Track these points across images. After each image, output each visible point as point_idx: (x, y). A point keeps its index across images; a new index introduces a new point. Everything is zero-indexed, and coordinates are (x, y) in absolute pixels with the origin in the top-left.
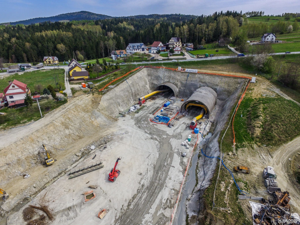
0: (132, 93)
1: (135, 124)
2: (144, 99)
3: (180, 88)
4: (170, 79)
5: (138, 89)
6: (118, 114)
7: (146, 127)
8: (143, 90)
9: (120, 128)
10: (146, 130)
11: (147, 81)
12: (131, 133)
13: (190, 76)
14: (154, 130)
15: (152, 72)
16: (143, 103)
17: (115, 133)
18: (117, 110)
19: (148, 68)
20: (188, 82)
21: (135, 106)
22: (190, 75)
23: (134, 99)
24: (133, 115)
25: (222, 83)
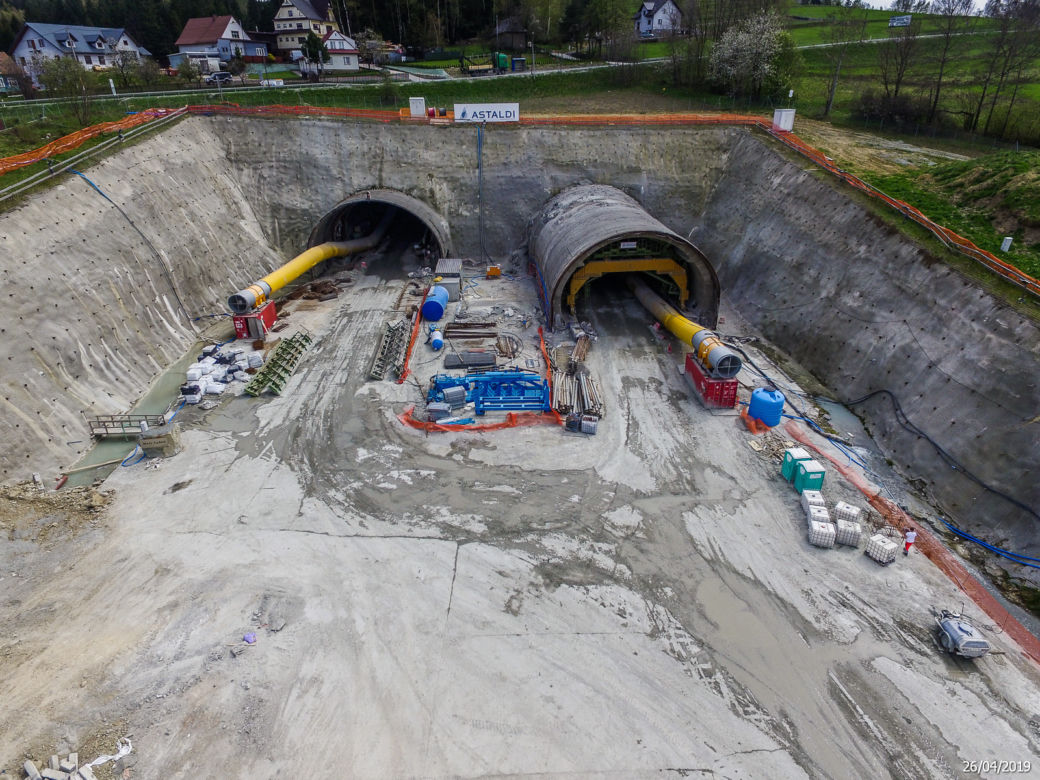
0: (162, 264)
1: (310, 491)
2: (267, 297)
3: (453, 215)
4: (381, 170)
5: (192, 241)
6: (87, 445)
7: (421, 483)
8: (233, 248)
9: (171, 583)
10: (444, 511)
11: (238, 195)
12: (319, 593)
13: (489, 141)
14: (505, 495)
15: (254, 136)
16: (269, 325)
17: (134, 681)
18: (67, 414)
19: (219, 118)
20: (488, 175)
21: (226, 350)
22: (490, 138)
23: (186, 307)
24: (238, 415)
25: (652, 156)
